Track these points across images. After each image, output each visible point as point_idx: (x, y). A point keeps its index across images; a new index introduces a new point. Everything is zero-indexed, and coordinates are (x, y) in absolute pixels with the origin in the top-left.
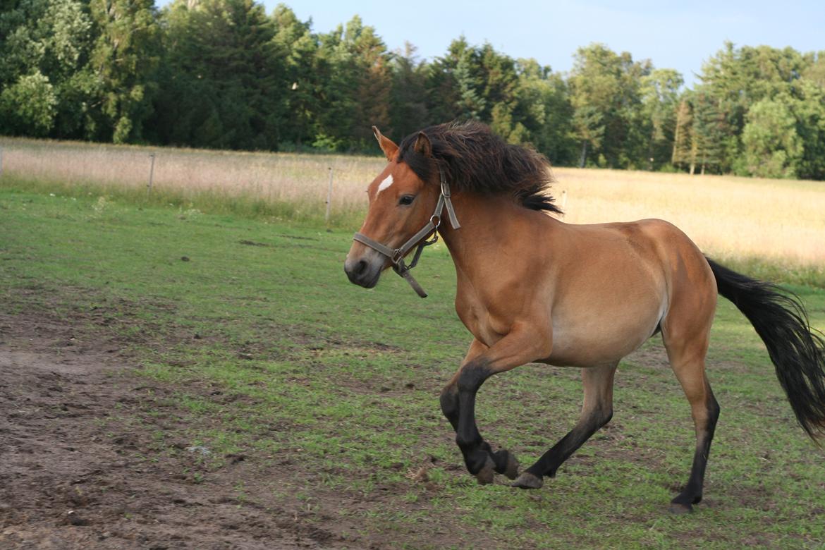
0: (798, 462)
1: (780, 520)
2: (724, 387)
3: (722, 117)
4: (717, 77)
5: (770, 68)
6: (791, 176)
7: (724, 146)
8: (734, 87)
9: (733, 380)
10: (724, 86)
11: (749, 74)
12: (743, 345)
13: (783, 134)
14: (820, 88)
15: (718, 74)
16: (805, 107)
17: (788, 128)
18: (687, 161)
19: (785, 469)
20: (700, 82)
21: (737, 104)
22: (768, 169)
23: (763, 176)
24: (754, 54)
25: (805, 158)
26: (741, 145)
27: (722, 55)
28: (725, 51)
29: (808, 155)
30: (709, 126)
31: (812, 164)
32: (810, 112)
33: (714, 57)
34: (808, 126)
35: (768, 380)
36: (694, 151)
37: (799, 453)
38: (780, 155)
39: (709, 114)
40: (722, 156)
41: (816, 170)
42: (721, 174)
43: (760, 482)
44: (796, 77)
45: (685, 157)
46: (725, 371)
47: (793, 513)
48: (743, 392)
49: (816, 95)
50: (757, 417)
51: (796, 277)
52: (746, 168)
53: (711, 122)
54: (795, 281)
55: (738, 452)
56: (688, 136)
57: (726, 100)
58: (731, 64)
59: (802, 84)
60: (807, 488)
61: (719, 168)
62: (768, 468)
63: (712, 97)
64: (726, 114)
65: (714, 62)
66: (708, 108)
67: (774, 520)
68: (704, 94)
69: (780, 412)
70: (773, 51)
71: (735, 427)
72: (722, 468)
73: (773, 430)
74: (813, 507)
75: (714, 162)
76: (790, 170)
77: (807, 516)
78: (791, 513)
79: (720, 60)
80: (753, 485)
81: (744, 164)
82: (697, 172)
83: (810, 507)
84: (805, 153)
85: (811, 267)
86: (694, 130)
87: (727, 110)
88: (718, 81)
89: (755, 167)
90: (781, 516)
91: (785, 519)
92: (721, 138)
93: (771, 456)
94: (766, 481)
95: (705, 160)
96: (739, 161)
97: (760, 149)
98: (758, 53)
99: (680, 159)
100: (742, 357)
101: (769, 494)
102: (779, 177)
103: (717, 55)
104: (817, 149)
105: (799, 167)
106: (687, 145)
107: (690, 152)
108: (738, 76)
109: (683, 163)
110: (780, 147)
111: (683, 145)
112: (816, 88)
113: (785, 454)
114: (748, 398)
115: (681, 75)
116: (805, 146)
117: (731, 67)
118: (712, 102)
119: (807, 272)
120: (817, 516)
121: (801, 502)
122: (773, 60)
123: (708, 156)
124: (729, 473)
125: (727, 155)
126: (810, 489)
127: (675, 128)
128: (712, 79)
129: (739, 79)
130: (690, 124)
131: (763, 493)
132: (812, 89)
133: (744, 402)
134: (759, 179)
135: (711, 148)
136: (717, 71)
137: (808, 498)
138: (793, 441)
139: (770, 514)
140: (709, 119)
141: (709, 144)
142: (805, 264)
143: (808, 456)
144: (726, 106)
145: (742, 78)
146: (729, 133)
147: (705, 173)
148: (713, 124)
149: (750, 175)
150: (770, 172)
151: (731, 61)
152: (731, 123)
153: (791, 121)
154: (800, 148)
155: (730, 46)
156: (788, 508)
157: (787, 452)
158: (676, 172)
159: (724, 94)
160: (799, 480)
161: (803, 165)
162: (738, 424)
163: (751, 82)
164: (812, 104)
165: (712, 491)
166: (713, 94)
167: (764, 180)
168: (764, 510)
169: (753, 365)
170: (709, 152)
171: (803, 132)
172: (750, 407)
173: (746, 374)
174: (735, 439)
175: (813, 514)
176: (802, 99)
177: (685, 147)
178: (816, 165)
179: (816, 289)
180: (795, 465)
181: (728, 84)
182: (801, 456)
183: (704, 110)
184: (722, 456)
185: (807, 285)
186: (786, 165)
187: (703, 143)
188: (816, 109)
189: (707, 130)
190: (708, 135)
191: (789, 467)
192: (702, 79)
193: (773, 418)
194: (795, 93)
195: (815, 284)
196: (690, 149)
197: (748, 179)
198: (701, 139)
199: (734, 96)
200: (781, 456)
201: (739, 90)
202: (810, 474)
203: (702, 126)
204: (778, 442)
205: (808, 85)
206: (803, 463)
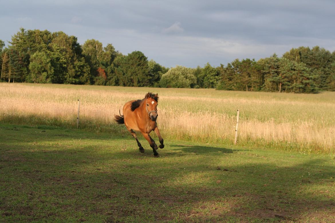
0: (44, 196)
1: (35, 219)
2: (16, 168)
3: (21, 59)
4: (18, 43)
5: (39, 39)
6: (50, 82)
7: (22, 71)
8: (25, 46)
9: (20, 165)
10: (21, 46)
11: (31, 41)
12: (25, 151)
13: (45, 66)
14: (59, 46)
15: (18, 42)
16: (54, 55)
17: (48, 63)
18: (7, 77)
19: (38, 199)
20: (11, 45)
21: (26, 54)
22: (40, 80)
23: (38, 83)
24: (33, 33)
25: (55, 75)
26: (28, 71)
27: (20, 34)
28: (21, 32)
29: (56, 74)
30: (15, 63)
31: (58, 77)
32: (56, 56)
33: (16, 34)
34: (55, 62)
35: (34, 164)
36: (10, 73)
37: (45, 192)
38: (45, 74)
39: (15, 58)
40: (21, 75)
41: (59, 79)
42: (21, 82)
43: (28, 205)
44: (50, 42)
45: (6, 76)
46: (17, 161)
47: (41, 216)
48: (24, 169)
49: (58, 49)
50: (28, 179)
51: (49, 122)
52: (31, 79)
53: (16, 61)
54: (48, 124)
55: (19, 193)
56: (7, 67)
57: (22, 52)
58: (23, 37)
59: (52, 45)
60: (47, 206)
61: (20, 79)
62: (31, 199)
63: (16, 51)
64: (22, 58)
65: (16, 37)
66: (15, 55)
67: (32, 219)
68: (13, 50)
69: (38, 176)
70: (41, 32)
71: (19, 183)
72: (13, 200)
73: (35, 183)
74: (49, 213)
75: (18, 77)
76: (49, 80)
77: (46, 217)
78: (40, 216)
79: (19, 36)
80: (25, 206)
81: (30, 78)
82: (11, 81)
83: (47, 213)
84: (54, 72)
85: (55, 118)
86: (9, 65)
87: (23, 56)
88: (18, 44)
89: (35, 79)
90: (36, 217)
91: (37, 218)
92: (20, 68)
93: (33, 194)
94: (30, 204)
95: (14, 77)
96: (28, 77)
97: (36, 72)
98: (35, 33)
99: (4, 76)
100: (24, 155)
101: (31, 209)
102: (45, 83)
103: (18, 34)
104: (59, 71)
105: (53, 78)
106: (7, 71)
107: (8, 74)
108: (26, 42)
109: (5, 78)
110: (45, 71)
111: (5, 71)
112: (58, 47)
113: (39, 193)
114: (25, 172)
115: (3, 42)
116: (54, 70)
117: (23, 39)
118: (16, 53)
119: (53, 120)
120: (50, 216)
121: (44, 211)
122: (41, 36)
123: (15, 75)
124: (15, 202)
125: (24, 74)
126: (48, 206)
127: (2, 64)
128: (16, 44)
129: (26, 43)
130: (8, 62)
131: (29, 209)
132: (56, 47)
133: (23, 173)
134: (36, 84)
135: (17, 72)
136: (18, 40)
137: (47, 210)
138: (42, 187)
139: (31, 217)
140: (15, 60)
141: (16, 70)
142: (53, 117)
143: (48, 193)
144: (22, 54)
145: (28, 43)
146: (24, 65)
147: (14, 82)
148: (17, 62)
149: (33, 82)
150: (41, 81)
151: (23, 36)
152: (24, 61)
153: (49, 60)
154: (53, 71)
155: (23, 30)
156: (38, 214)
157: (40, 192)
158: (3, 82)
159: (21, 50)
160: (44, 203)
161: (54, 78)
162: (20, 182)
163: (32, 44)
164: (57, 53)
165: (8, 209)
166: (16, 50)
167: (38, 84)
168: (29, 216)
169: (28, 158)
170: (16, 73)
171: (54, 64)
172: (26, 175)
173: (25, 162)
174: (19, 188)
175: (48, 216)
176: (53, 51)
177: (6, 71)
178: (59, 78)
179: (56, 127)
180: (42, 197)
181: (22, 45)
182: (45, 193)
183: (13, 56)
184: (13, 195)
185: (53, 125)
186: (47, 77)
187: (13, 70)
188: (58, 55)
189: (14, 64)
190: (15, 66)
191: (40, 198)
192: (12, 44)
193: (35, 179)
194: (49, 48)
195: (56, 125)
196: (8, 72)
197: (32, 84)
198: (12, 68)
199: (25, 50)
200: (37, 194)
201: (27, 48)
202: (48, 200)
203: (12, 63)
204: (36, 188)
205: (55, 45)
206: (45, 196)
